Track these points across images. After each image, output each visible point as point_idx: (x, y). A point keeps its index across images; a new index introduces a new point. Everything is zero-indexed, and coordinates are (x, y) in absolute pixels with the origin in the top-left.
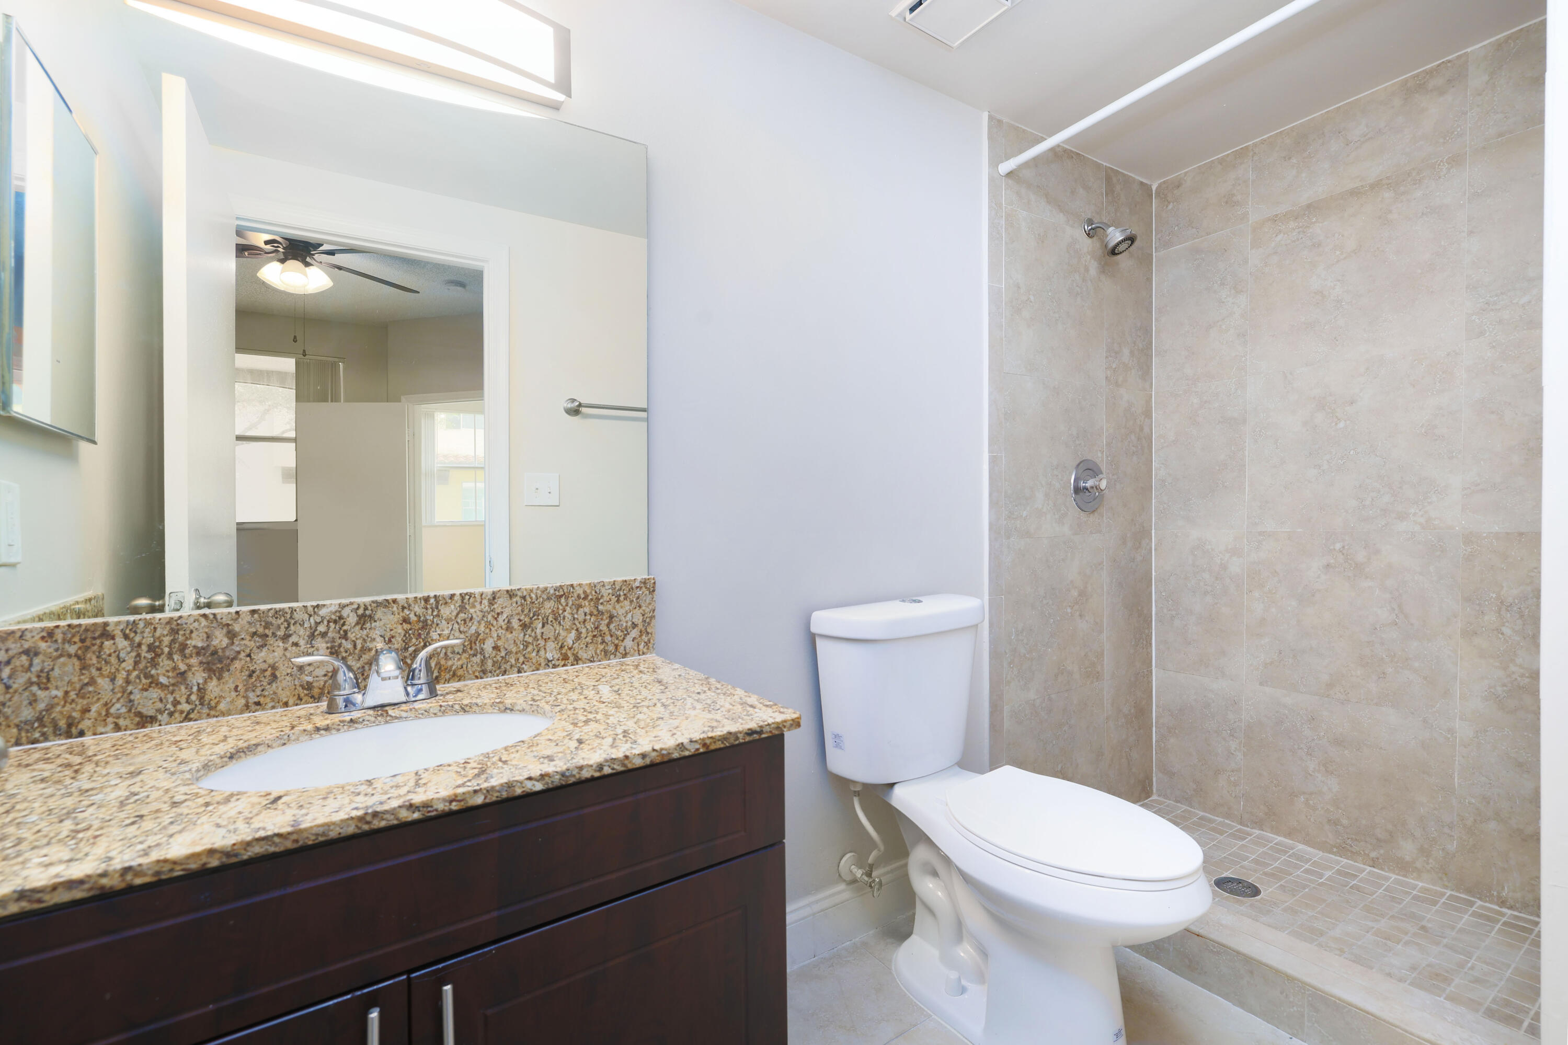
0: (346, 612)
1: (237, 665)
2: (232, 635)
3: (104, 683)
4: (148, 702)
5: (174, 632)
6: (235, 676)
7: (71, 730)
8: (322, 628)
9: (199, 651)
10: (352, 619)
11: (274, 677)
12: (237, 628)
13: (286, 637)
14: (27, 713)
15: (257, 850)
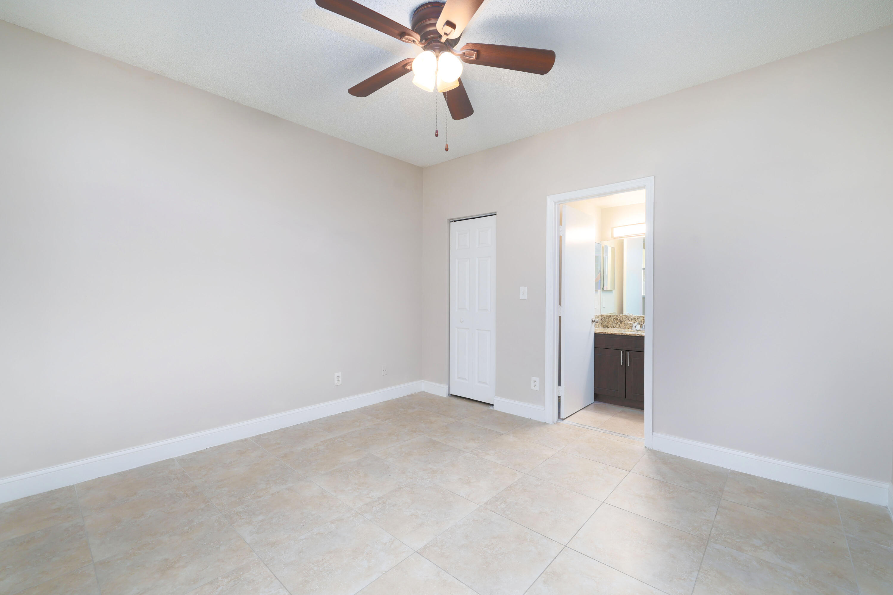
0: (636, 317)
1: (623, 322)
2: (623, 318)
3: (610, 322)
4: (614, 325)
5: (617, 317)
6: (623, 324)
7: (608, 327)
8: (633, 319)
9: (619, 320)
10: (636, 318)
11: (627, 325)
12: (623, 317)
13: (628, 320)
14: (604, 324)
15: (614, 334)
